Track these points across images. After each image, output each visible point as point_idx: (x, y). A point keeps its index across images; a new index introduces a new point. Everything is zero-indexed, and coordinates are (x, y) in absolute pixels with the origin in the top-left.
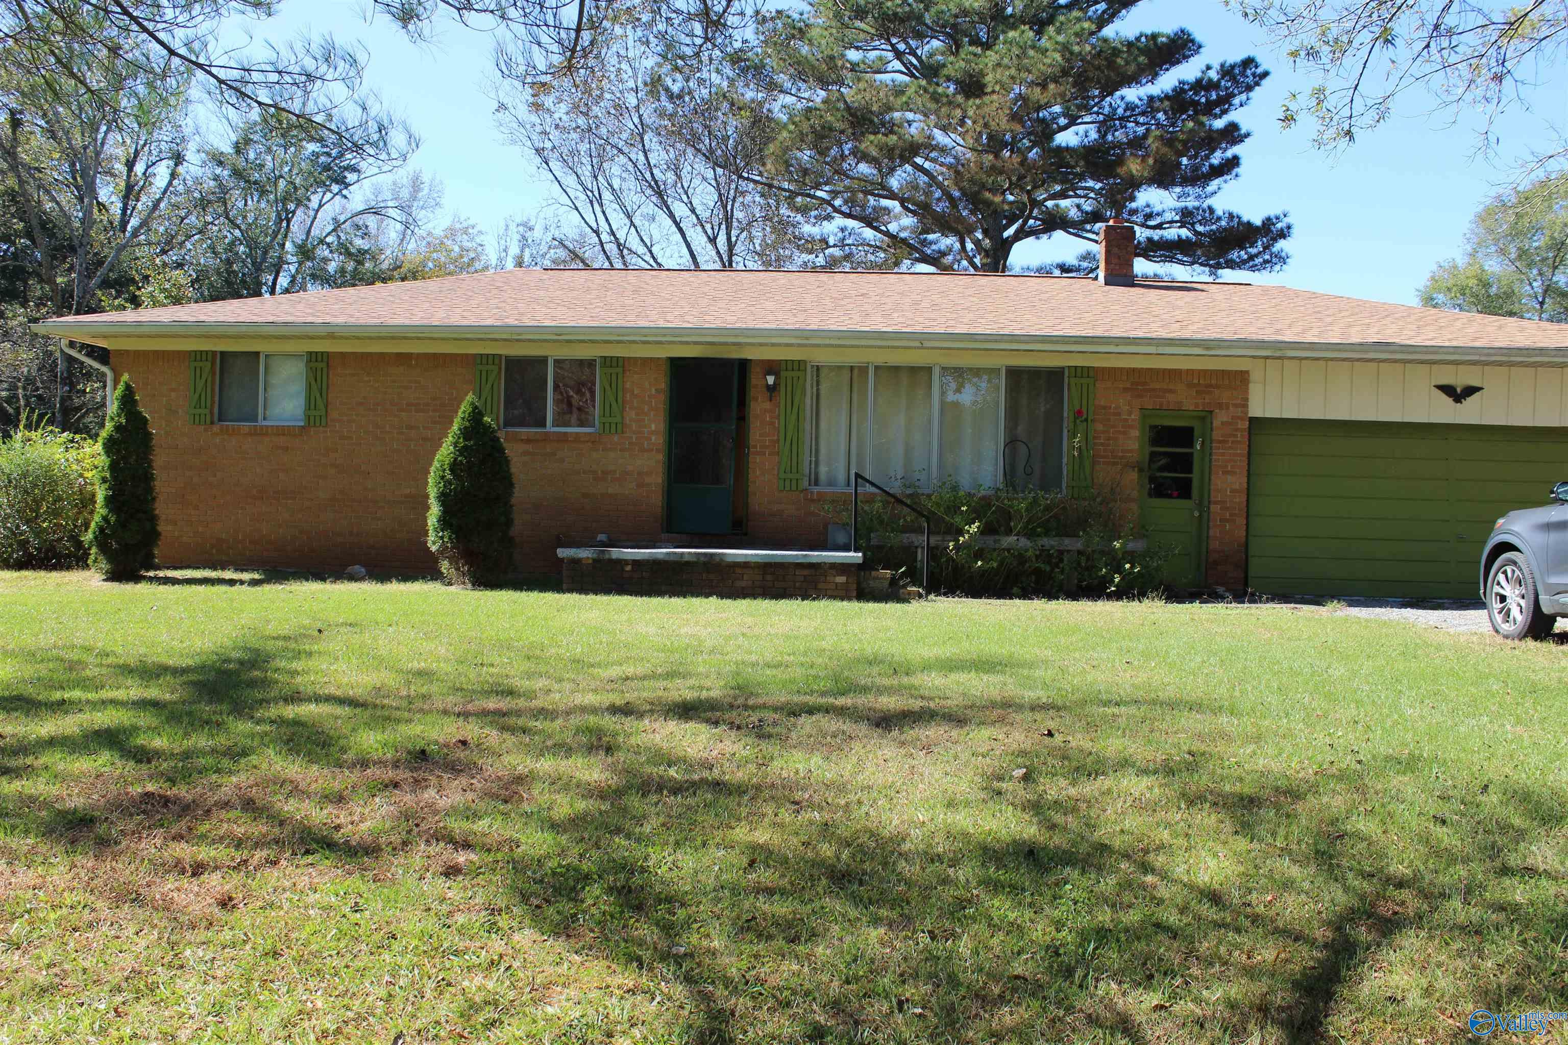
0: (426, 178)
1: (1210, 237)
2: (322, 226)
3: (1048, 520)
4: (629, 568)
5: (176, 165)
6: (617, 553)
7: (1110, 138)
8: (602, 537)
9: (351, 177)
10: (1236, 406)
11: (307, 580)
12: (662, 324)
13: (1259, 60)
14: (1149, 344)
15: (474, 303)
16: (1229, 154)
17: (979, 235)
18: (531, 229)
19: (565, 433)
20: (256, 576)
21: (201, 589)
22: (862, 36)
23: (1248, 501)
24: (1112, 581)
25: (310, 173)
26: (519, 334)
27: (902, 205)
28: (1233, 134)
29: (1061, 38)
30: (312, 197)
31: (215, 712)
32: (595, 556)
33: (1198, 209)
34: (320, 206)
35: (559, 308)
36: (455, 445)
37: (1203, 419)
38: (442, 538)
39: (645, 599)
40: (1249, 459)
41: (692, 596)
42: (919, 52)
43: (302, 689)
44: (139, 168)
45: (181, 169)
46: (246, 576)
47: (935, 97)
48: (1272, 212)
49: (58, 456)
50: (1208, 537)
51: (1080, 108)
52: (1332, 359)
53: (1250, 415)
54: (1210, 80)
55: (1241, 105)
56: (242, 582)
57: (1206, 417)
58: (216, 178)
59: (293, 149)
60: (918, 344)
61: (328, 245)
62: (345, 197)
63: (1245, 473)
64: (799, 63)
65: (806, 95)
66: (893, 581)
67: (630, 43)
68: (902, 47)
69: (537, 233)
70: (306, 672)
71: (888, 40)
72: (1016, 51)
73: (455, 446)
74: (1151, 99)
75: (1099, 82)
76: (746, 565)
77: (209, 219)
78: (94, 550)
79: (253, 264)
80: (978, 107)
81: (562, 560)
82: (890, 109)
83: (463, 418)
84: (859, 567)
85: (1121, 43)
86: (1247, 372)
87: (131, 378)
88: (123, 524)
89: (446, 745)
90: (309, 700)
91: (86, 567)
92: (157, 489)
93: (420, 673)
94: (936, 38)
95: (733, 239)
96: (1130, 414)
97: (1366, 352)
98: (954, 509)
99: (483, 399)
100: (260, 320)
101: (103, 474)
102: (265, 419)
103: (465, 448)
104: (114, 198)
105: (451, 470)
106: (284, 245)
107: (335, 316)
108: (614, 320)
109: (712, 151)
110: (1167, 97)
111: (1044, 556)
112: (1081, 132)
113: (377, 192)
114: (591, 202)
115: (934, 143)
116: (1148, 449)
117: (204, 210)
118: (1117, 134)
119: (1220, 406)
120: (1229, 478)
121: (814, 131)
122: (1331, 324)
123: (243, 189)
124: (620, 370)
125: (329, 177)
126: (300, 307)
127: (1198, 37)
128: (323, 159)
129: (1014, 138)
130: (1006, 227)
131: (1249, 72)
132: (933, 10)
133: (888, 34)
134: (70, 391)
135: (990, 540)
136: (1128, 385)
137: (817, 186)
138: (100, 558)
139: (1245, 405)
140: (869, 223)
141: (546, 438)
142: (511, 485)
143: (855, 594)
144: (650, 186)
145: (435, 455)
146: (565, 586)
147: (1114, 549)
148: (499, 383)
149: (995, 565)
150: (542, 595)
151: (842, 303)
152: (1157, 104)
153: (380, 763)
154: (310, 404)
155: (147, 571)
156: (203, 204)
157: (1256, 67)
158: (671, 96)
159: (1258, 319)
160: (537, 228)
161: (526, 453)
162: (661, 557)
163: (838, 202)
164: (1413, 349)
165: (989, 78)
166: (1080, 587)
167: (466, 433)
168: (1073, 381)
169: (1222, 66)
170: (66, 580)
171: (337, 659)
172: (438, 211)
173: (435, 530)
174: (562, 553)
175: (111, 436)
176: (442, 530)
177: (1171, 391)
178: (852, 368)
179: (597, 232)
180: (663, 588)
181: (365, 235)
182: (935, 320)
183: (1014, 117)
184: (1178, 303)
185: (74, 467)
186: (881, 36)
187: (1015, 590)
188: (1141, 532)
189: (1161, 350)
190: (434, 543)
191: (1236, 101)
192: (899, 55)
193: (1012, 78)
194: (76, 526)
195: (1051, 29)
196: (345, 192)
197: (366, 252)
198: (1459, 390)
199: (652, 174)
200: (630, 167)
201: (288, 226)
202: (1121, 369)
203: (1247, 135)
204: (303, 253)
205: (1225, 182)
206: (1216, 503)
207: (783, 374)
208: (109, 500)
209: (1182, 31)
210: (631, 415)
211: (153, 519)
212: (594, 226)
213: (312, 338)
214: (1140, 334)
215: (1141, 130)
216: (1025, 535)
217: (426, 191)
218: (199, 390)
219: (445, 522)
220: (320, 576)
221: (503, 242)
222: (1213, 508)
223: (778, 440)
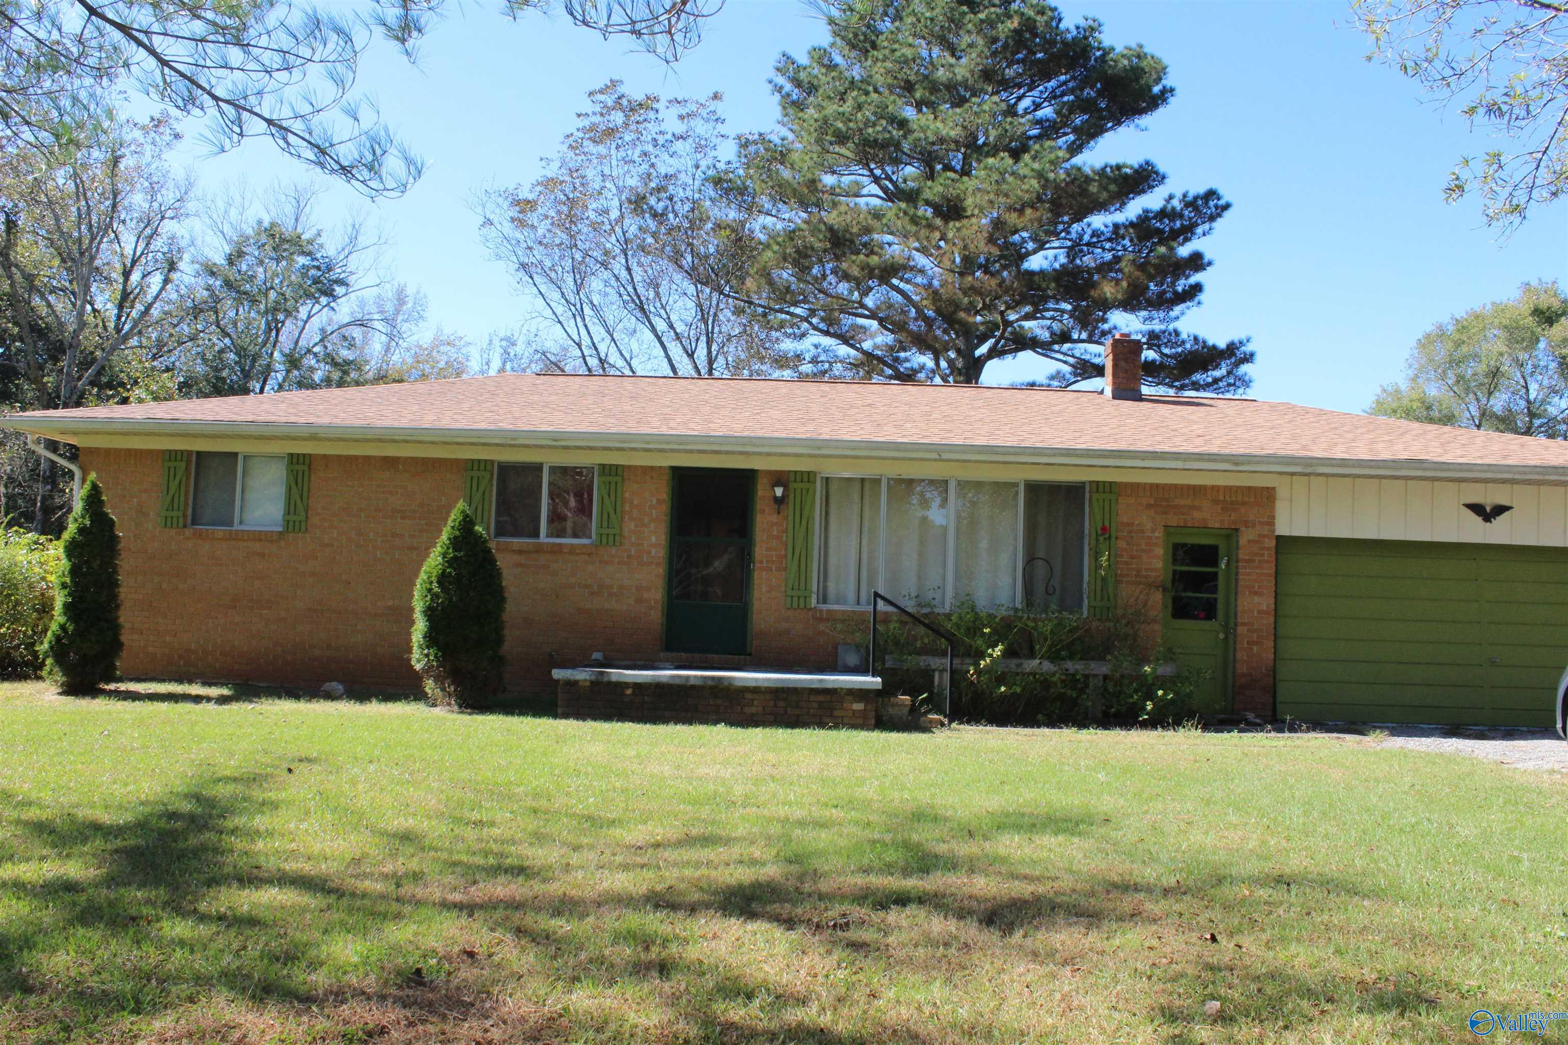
0: (410, 291)
1: (1175, 359)
2: (311, 336)
3: (1072, 643)
4: (629, 691)
5: (169, 271)
6: (618, 674)
7: (1078, 262)
8: (597, 655)
9: (339, 290)
10: (1263, 524)
11: (280, 698)
12: (664, 430)
13: (1221, 192)
14: (1177, 459)
15: (465, 406)
16: (1193, 280)
17: (952, 354)
18: (514, 344)
19: (560, 545)
20: (225, 691)
21: (164, 706)
22: (842, 161)
23: (1275, 623)
24: (1143, 708)
25: (301, 286)
26: (514, 439)
27: (880, 324)
28: (1197, 262)
29: (1036, 166)
30: (301, 309)
31: (148, 902)
32: (593, 678)
33: (1164, 332)
34: (309, 317)
35: (556, 413)
36: (444, 555)
37: (1228, 537)
38: (427, 655)
39: (648, 728)
40: (1276, 578)
41: (701, 723)
42: (894, 178)
43: (262, 860)
44: (135, 277)
45: (174, 276)
46: (214, 692)
47: (914, 220)
48: (1235, 337)
49: (21, 558)
50: (1234, 661)
51: (1049, 233)
52: (1359, 476)
53: (1278, 533)
54: (1173, 208)
55: (1204, 235)
56: (209, 699)
57: (1232, 534)
58: (209, 288)
59: (284, 263)
60: (935, 456)
61: (315, 355)
62: (333, 309)
63: (1273, 594)
64: (780, 186)
65: (786, 216)
66: (913, 709)
67: (614, 163)
68: (878, 172)
69: (520, 348)
70: (270, 834)
71: (868, 165)
72: (995, 176)
73: (444, 557)
74: (1116, 226)
75: (1071, 208)
76: (756, 690)
77: (199, 327)
78: (49, 661)
79: (242, 371)
80: (959, 230)
81: (558, 681)
82: (868, 230)
83: (453, 527)
84: (878, 693)
85: (1093, 171)
86: (1274, 489)
87: (99, 478)
88: (80, 633)
89: (448, 958)
90: (270, 882)
91: (39, 678)
92: (122, 596)
93: (406, 837)
94: (910, 164)
95: (714, 353)
96: (1153, 531)
97: (1401, 468)
98: (974, 630)
99: (473, 507)
100: (240, 418)
101: (63, 580)
102: (241, 523)
103: (455, 558)
104: (109, 306)
105: (438, 582)
106: (272, 354)
107: (318, 417)
108: (613, 426)
109: (694, 268)
110: (1132, 224)
111: (1071, 680)
112: (1051, 257)
113: (362, 304)
114: (574, 315)
115: (912, 263)
116: (1171, 567)
117: (195, 318)
118: (1085, 259)
119: (1246, 524)
120: (1256, 599)
121: (798, 252)
122: (1353, 440)
123: (235, 299)
124: (619, 479)
125: (319, 290)
126: (283, 406)
127: (1162, 168)
128: (313, 272)
129: (987, 260)
130: (978, 346)
131: (1211, 203)
132: (911, 138)
133: (867, 159)
134: (51, 491)
135: (1013, 663)
136: (1152, 502)
137: (795, 304)
138: (56, 669)
139: (1271, 522)
140: (845, 339)
141: (539, 549)
142: (503, 600)
143: (873, 722)
144: (633, 300)
145: (421, 566)
146: (560, 711)
147: (1145, 675)
148: (491, 491)
149: (1018, 690)
150: (537, 721)
151: (849, 412)
152: (1122, 231)
153: (361, 994)
154: (290, 508)
155: (107, 683)
156: (196, 311)
157: (1219, 199)
158: (655, 215)
159: (1278, 434)
160: (519, 343)
161: (519, 565)
162: (665, 680)
163: (815, 321)
164: (1446, 467)
165: (969, 202)
166: (1106, 714)
167: (456, 543)
168: (1095, 496)
169: (1185, 196)
170: (17, 693)
171: (307, 813)
172: (422, 324)
173: (420, 647)
174: (558, 674)
175: (74, 538)
176: (428, 647)
177: (1194, 508)
178: (863, 480)
179: (579, 345)
180: (667, 714)
181: (351, 346)
182: (950, 431)
183: (991, 240)
184: (1192, 417)
185: (37, 570)
186: (859, 162)
187: (1040, 717)
188: (1170, 655)
189: (1188, 465)
190: (419, 661)
191: (1199, 230)
192: (876, 180)
193: (991, 202)
194: (35, 633)
195: (1027, 157)
196: (332, 304)
197: (352, 362)
198: (1488, 509)
199: (635, 289)
200: (613, 282)
201: (277, 335)
202: (1145, 485)
203: (1210, 264)
204: (290, 362)
205: (1188, 308)
206: (1243, 624)
207: (792, 486)
208: (67, 607)
209: (1147, 163)
210: (629, 526)
211: (116, 628)
212: (576, 338)
213: (294, 439)
214: (1166, 448)
215: (1108, 256)
216: (1048, 658)
217: (410, 305)
218: (171, 494)
219: (431, 638)
220: (294, 694)
221: (486, 356)
222: (1241, 630)
223: (786, 556)
